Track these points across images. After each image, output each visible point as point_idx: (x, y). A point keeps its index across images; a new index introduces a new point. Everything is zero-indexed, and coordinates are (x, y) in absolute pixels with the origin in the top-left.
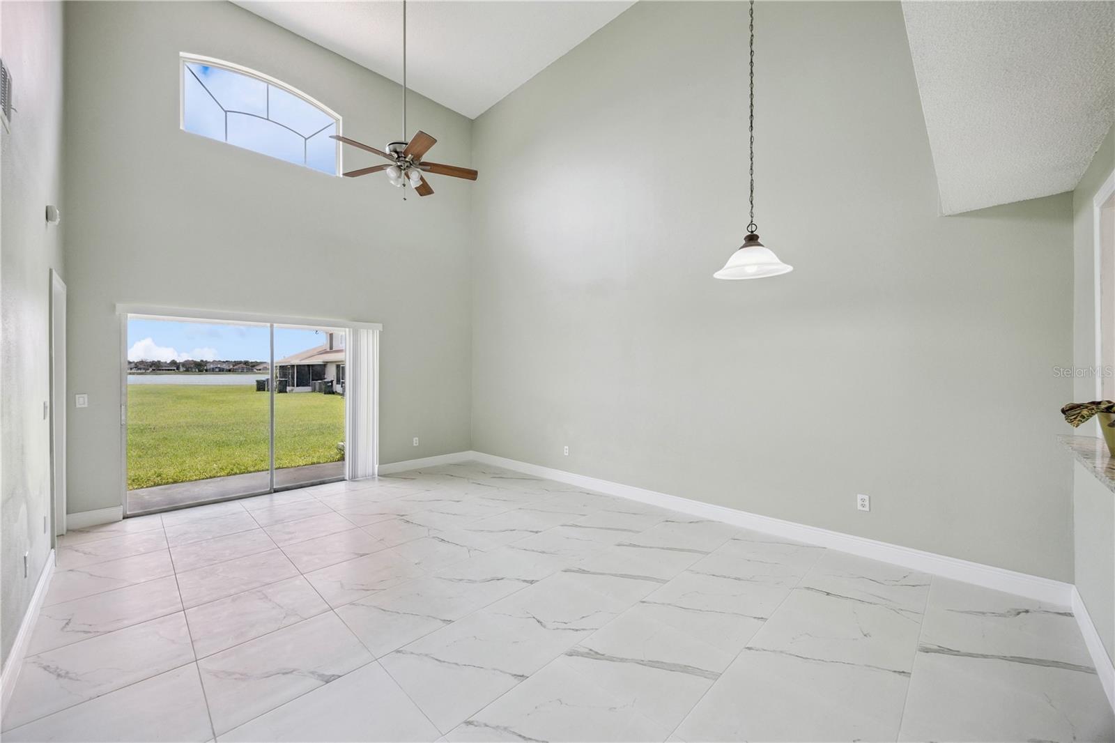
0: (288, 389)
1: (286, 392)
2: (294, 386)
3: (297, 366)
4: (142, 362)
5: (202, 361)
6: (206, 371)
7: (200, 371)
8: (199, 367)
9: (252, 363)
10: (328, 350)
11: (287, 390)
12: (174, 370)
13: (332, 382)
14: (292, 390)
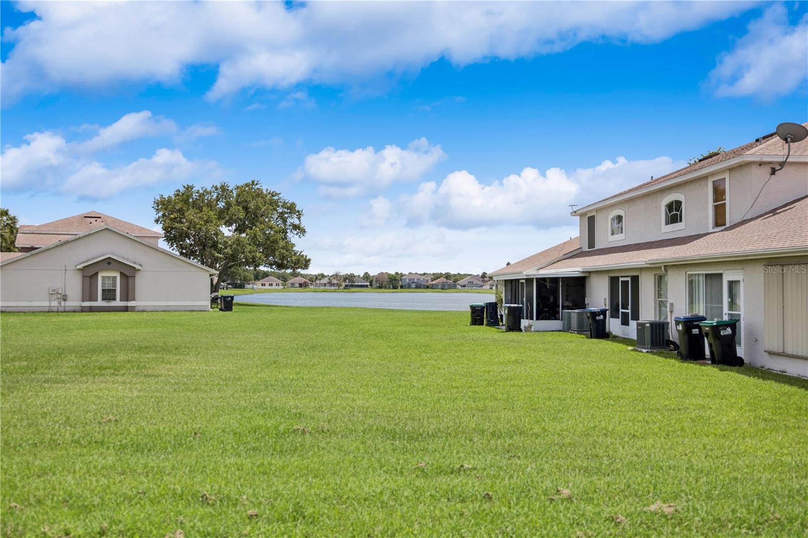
0: (524, 323)
1: (520, 330)
2: (533, 319)
3: (538, 280)
4: (336, 276)
5: (397, 273)
6: (402, 287)
7: (395, 287)
8: (393, 282)
9: (455, 275)
10: (586, 249)
11: (522, 327)
12: (367, 286)
13: (603, 312)
14: (530, 326)
